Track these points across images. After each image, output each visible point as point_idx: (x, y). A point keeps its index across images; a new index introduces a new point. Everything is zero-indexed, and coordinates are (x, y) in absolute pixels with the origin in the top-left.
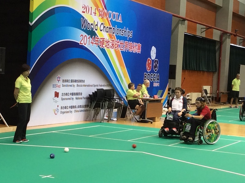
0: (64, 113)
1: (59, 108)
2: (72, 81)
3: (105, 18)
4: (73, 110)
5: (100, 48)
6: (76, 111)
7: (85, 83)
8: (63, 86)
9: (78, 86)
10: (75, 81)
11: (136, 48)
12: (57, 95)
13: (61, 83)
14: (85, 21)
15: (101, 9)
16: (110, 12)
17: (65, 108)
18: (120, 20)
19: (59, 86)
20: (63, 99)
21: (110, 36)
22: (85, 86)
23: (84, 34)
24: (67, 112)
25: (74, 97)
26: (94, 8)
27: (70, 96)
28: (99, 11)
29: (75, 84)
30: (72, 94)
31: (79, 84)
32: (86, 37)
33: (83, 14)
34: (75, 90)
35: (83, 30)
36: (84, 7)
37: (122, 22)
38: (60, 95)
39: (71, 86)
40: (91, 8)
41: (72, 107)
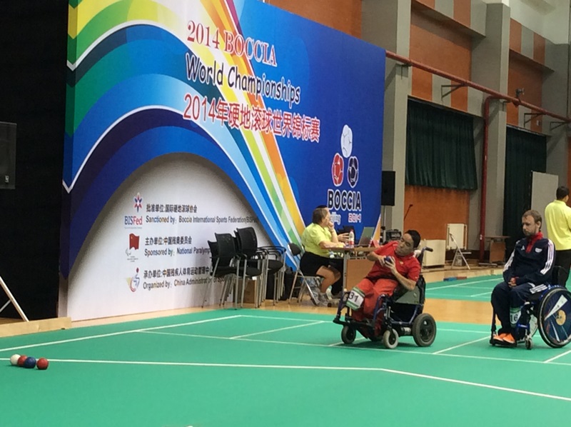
0: (151, 286)
1: (141, 274)
2: (169, 208)
3: (239, 55)
4: (172, 279)
5: (229, 128)
6: (179, 283)
7: (199, 214)
8: (149, 220)
9: (181, 220)
10: (176, 209)
11: (308, 130)
12: (134, 242)
13: (143, 213)
14: (195, 61)
15: (230, 33)
16: (250, 39)
17: (155, 274)
18: (271, 61)
19: (139, 221)
20: (148, 253)
21: (252, 99)
22: (197, 220)
23: (194, 93)
24: (160, 285)
25: (174, 247)
26: (214, 29)
27: (165, 246)
28: (226, 37)
29: (176, 215)
30: (170, 241)
31: (185, 215)
32: (196, 100)
33: (189, 44)
34: (176, 230)
35: (190, 83)
36: (193, 28)
37: (276, 66)
38: (142, 242)
39: (165, 220)
40: (208, 29)
41: (169, 273)
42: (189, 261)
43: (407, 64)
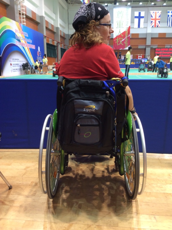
1: (13, 70)
3: (23, 35)
4: (17, 70)
5: (22, 47)
11: (33, 47)
12: (11, 64)
13: (12, 60)
14: (17, 36)
16: (24, 32)
18: (27, 36)
21: (25, 42)
22: (19, 61)
23: (17, 41)
24: (15, 71)
25: (17, 65)
26: (19, 30)
27: (15, 65)
28: (20, 32)
29: (16, 60)
33: (16, 33)
34: (17, 63)
35: (16, 39)
36: (16, 30)
38: (12, 65)
42: (19, 68)
43: (46, 37)
